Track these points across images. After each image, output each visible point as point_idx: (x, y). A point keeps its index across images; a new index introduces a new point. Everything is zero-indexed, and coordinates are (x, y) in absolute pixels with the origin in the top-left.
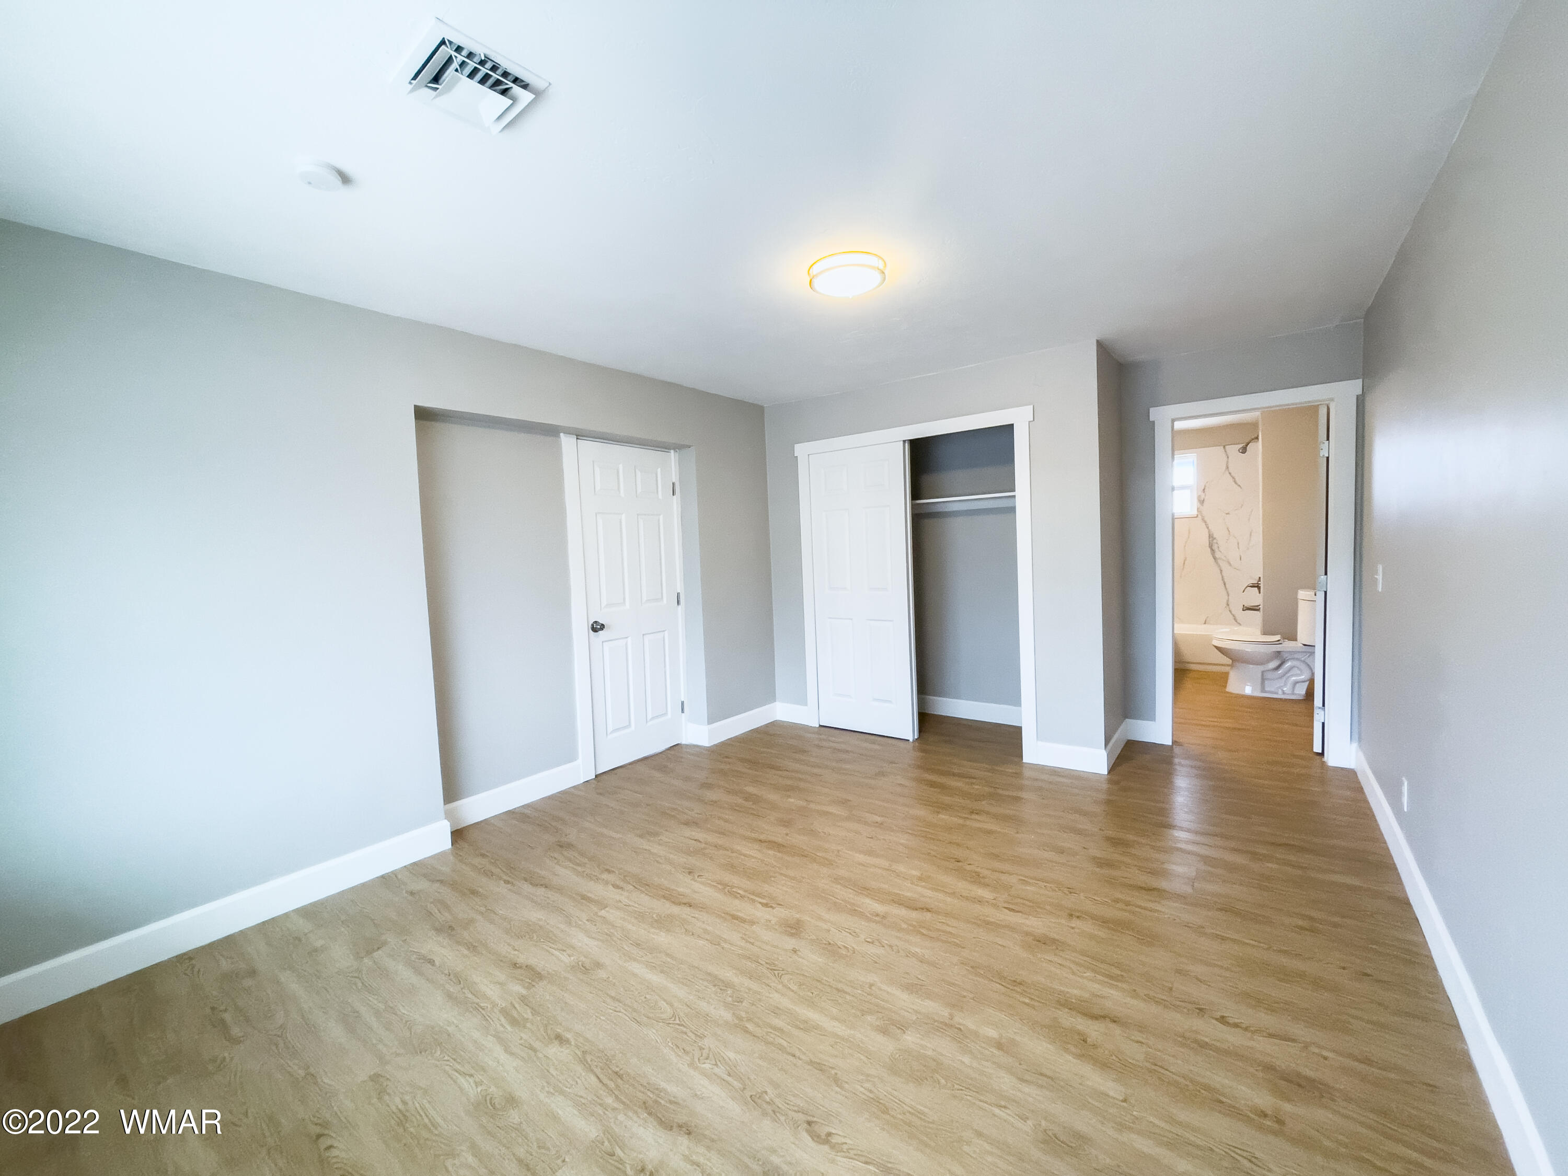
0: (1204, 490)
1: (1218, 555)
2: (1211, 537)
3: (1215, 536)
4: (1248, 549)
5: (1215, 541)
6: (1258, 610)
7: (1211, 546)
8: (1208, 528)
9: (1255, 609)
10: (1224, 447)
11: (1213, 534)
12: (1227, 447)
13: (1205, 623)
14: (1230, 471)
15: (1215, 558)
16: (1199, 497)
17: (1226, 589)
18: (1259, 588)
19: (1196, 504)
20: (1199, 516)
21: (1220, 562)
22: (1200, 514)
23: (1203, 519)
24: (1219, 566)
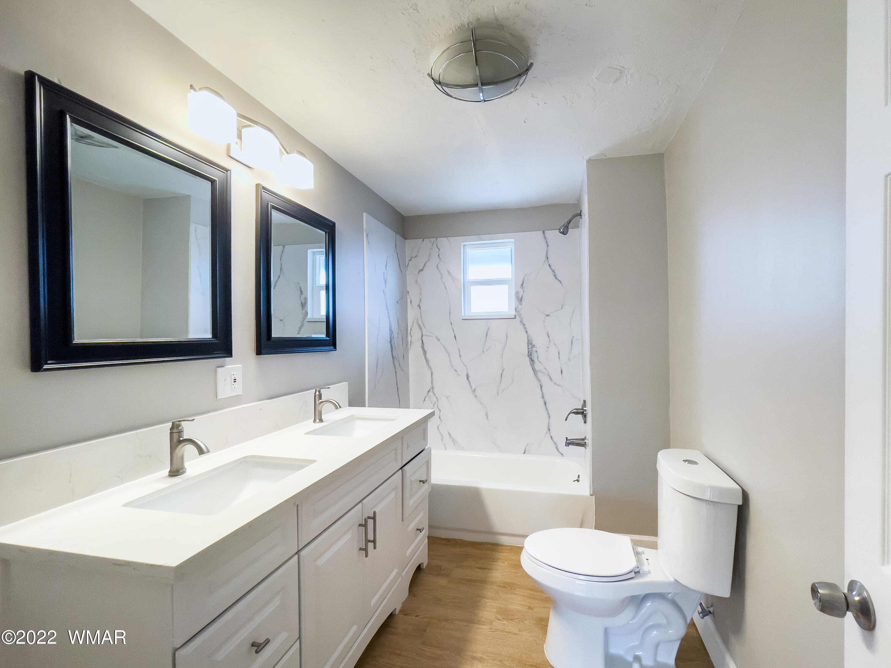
0: (522, 285)
1: (537, 366)
2: (530, 344)
3: (534, 343)
4: (569, 360)
5: (534, 349)
6: (584, 445)
7: (530, 355)
8: (527, 332)
9: (581, 443)
10: (544, 232)
11: (531, 341)
12: (546, 232)
13: (524, 453)
14: (551, 263)
15: (534, 370)
16: (517, 293)
17: (547, 410)
18: (585, 416)
19: (514, 303)
20: (517, 316)
21: (540, 375)
22: (518, 316)
23: (521, 321)
24: (539, 380)
